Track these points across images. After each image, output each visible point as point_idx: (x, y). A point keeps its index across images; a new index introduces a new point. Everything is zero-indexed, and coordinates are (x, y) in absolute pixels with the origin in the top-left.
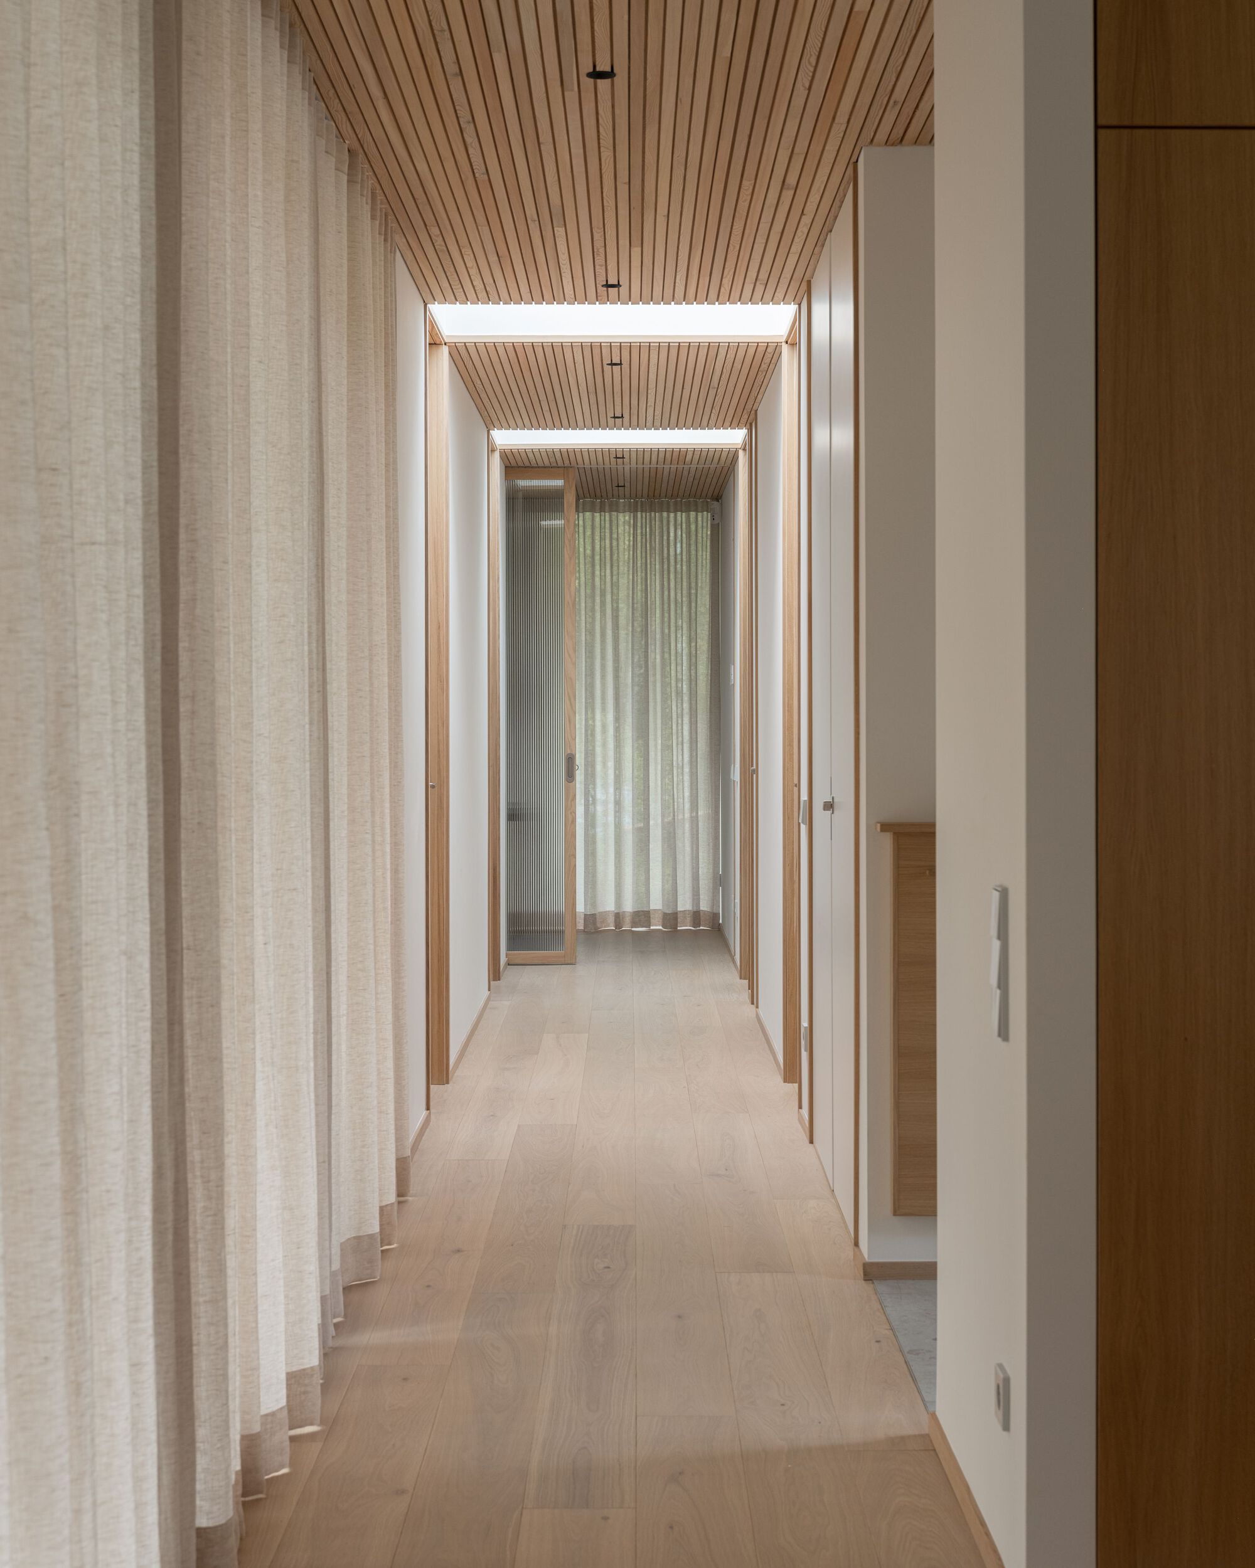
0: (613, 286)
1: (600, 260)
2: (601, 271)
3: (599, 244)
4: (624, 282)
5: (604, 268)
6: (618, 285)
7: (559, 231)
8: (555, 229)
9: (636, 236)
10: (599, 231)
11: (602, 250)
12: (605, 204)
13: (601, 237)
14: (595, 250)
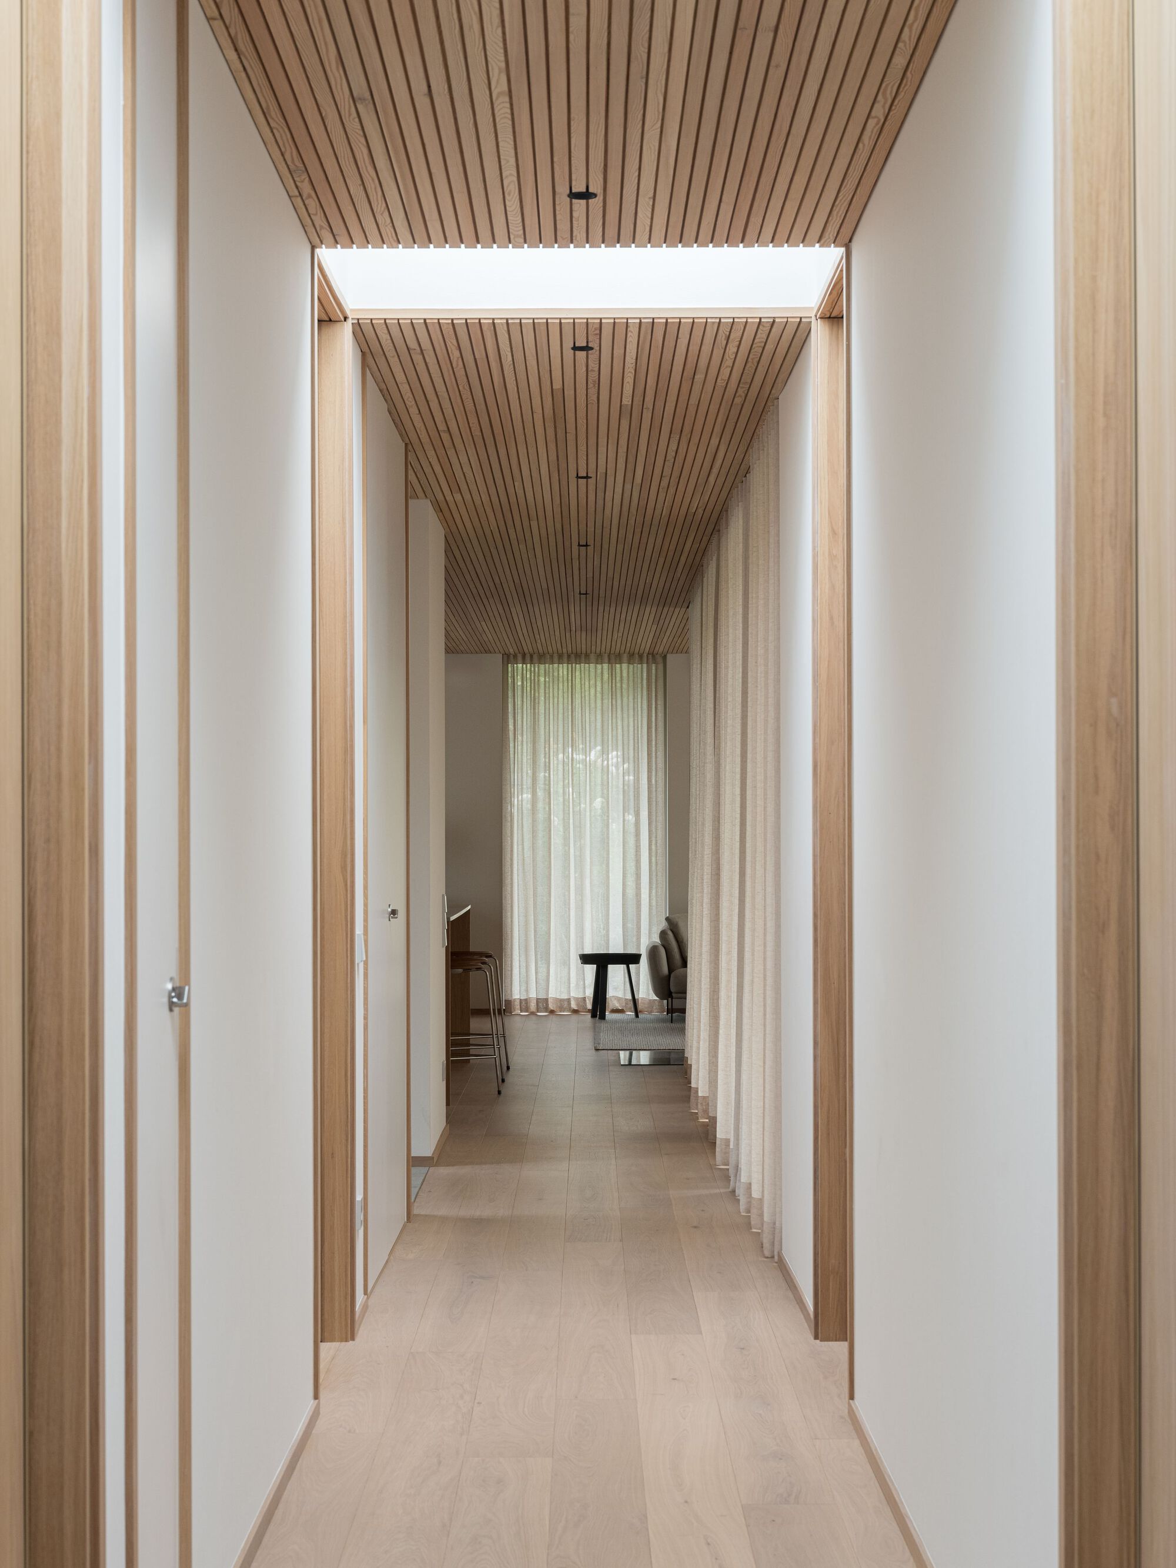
0: (581, 349)
1: (593, 376)
2: (593, 365)
3: (593, 391)
4: (568, 353)
5: (590, 368)
6: (575, 348)
7: (626, 401)
8: (630, 403)
9: (558, 397)
10: (591, 402)
11: (590, 385)
12: (585, 421)
13: (590, 397)
14: (597, 385)
